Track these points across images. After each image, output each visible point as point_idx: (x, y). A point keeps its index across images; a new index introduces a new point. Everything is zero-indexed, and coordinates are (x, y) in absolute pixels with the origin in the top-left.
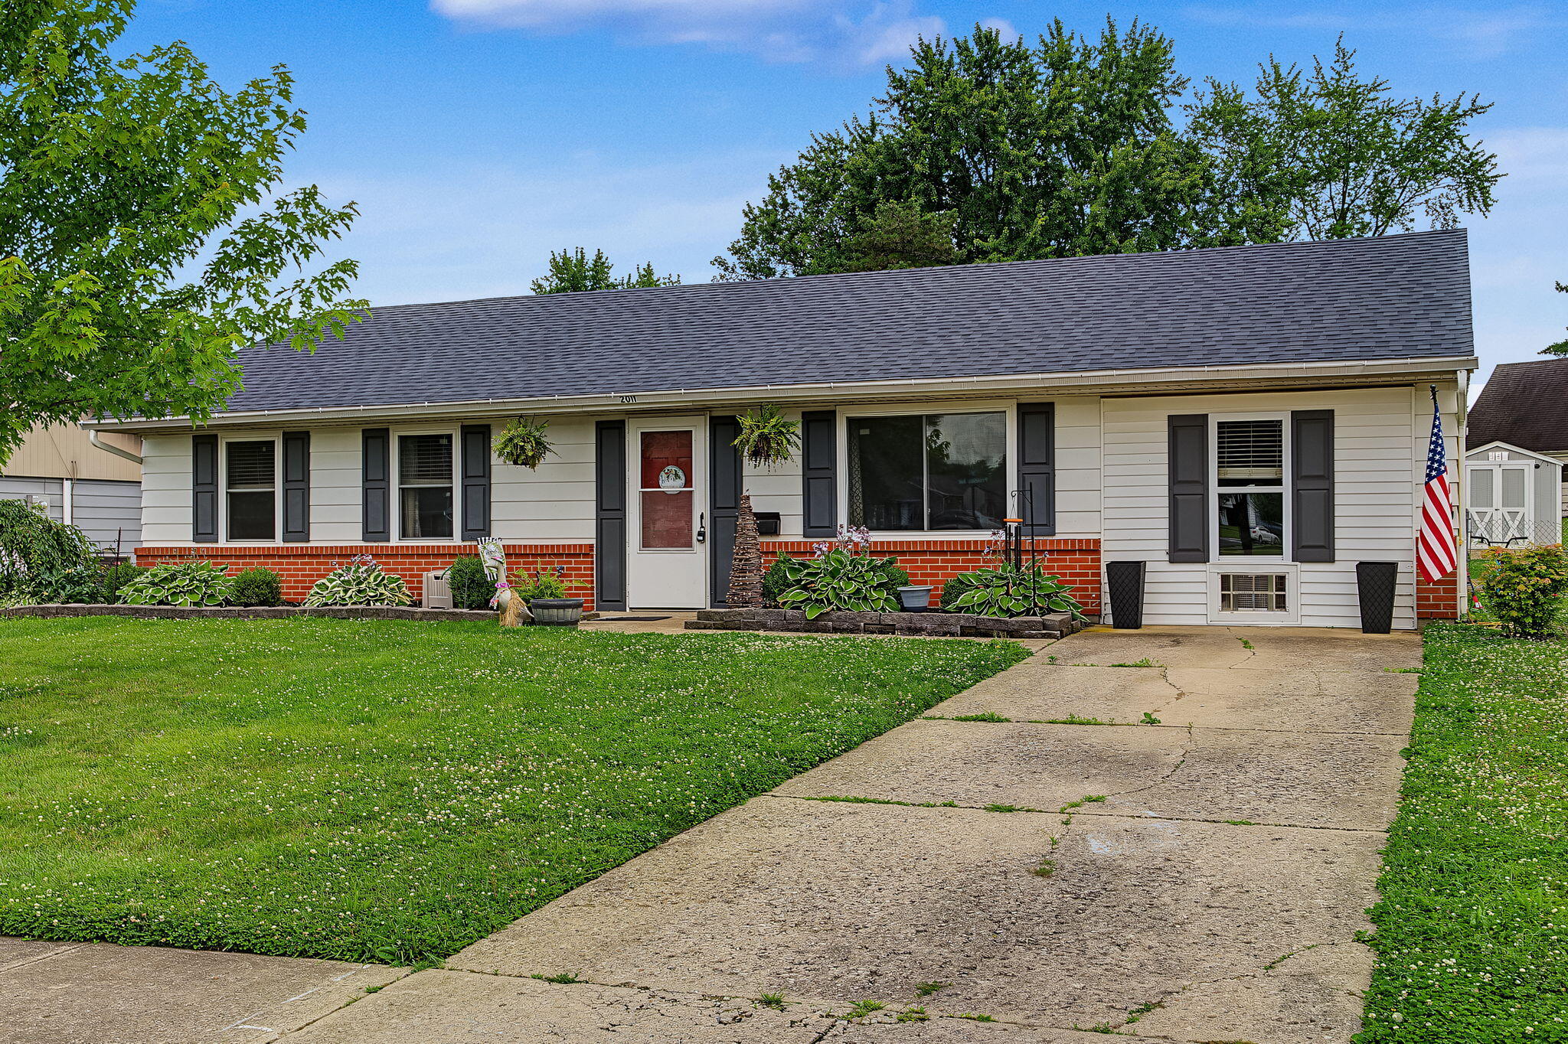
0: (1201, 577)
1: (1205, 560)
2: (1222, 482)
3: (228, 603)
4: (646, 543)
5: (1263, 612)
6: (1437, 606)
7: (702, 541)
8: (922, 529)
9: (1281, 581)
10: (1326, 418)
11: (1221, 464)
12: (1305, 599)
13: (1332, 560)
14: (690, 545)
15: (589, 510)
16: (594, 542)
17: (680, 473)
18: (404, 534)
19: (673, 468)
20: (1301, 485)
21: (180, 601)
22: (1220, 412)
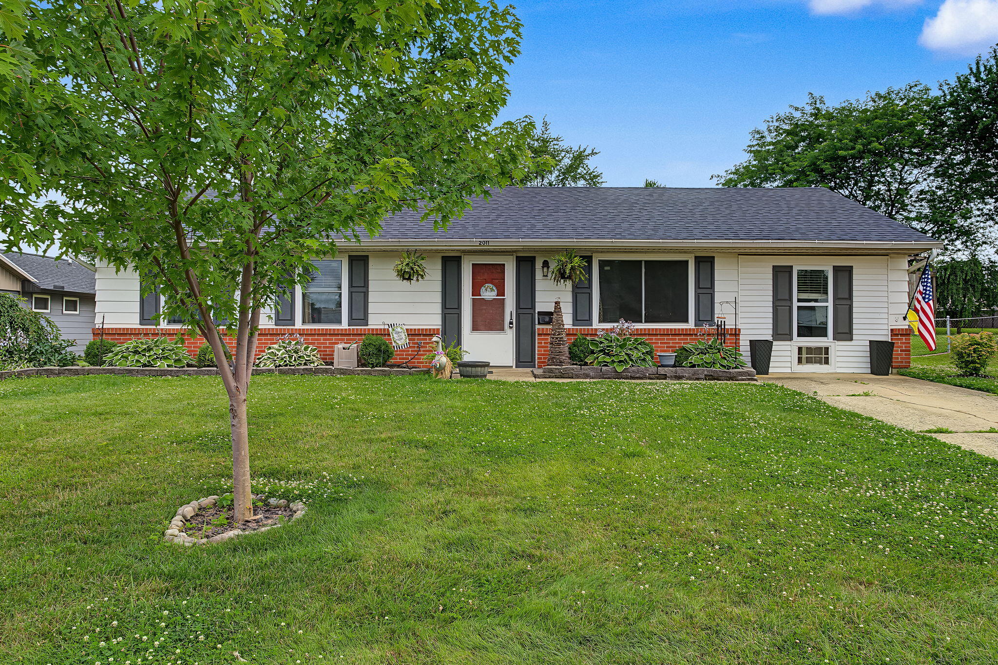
0: (789, 348)
1: (791, 339)
2: (799, 300)
3: (189, 365)
4: (475, 328)
5: (818, 366)
6: (902, 362)
7: (511, 328)
8: (641, 322)
9: (827, 349)
10: (849, 270)
11: (799, 291)
12: (839, 359)
13: (851, 339)
14: (502, 329)
15: (438, 308)
16: (440, 327)
17: (494, 288)
18: (304, 322)
19: (491, 286)
20: (838, 302)
21: (159, 364)
22: (799, 265)
